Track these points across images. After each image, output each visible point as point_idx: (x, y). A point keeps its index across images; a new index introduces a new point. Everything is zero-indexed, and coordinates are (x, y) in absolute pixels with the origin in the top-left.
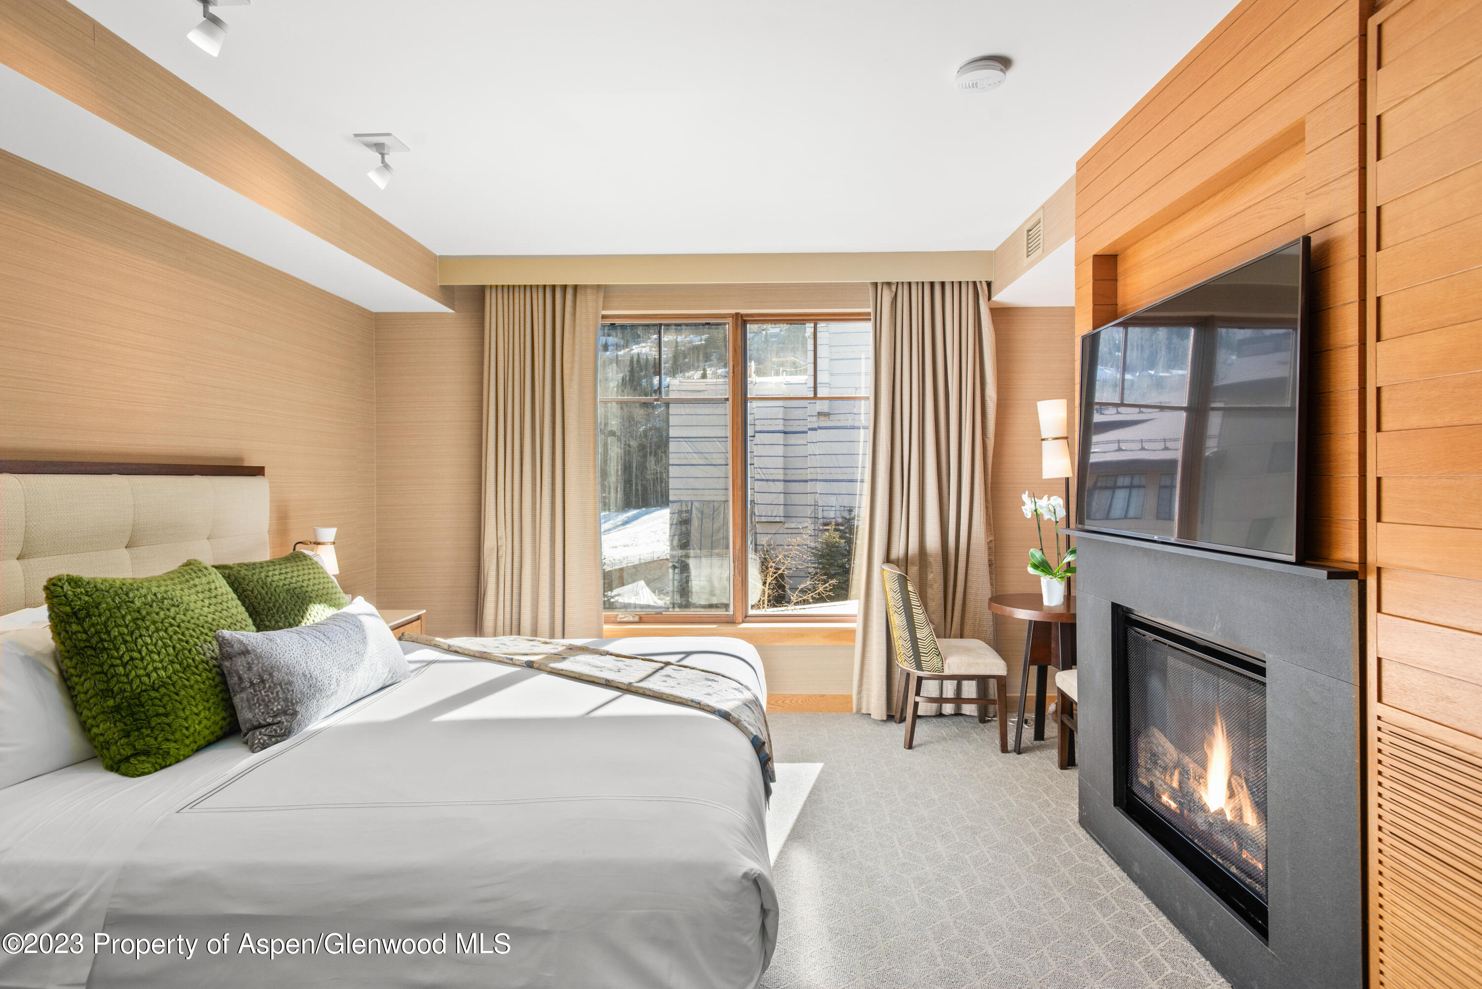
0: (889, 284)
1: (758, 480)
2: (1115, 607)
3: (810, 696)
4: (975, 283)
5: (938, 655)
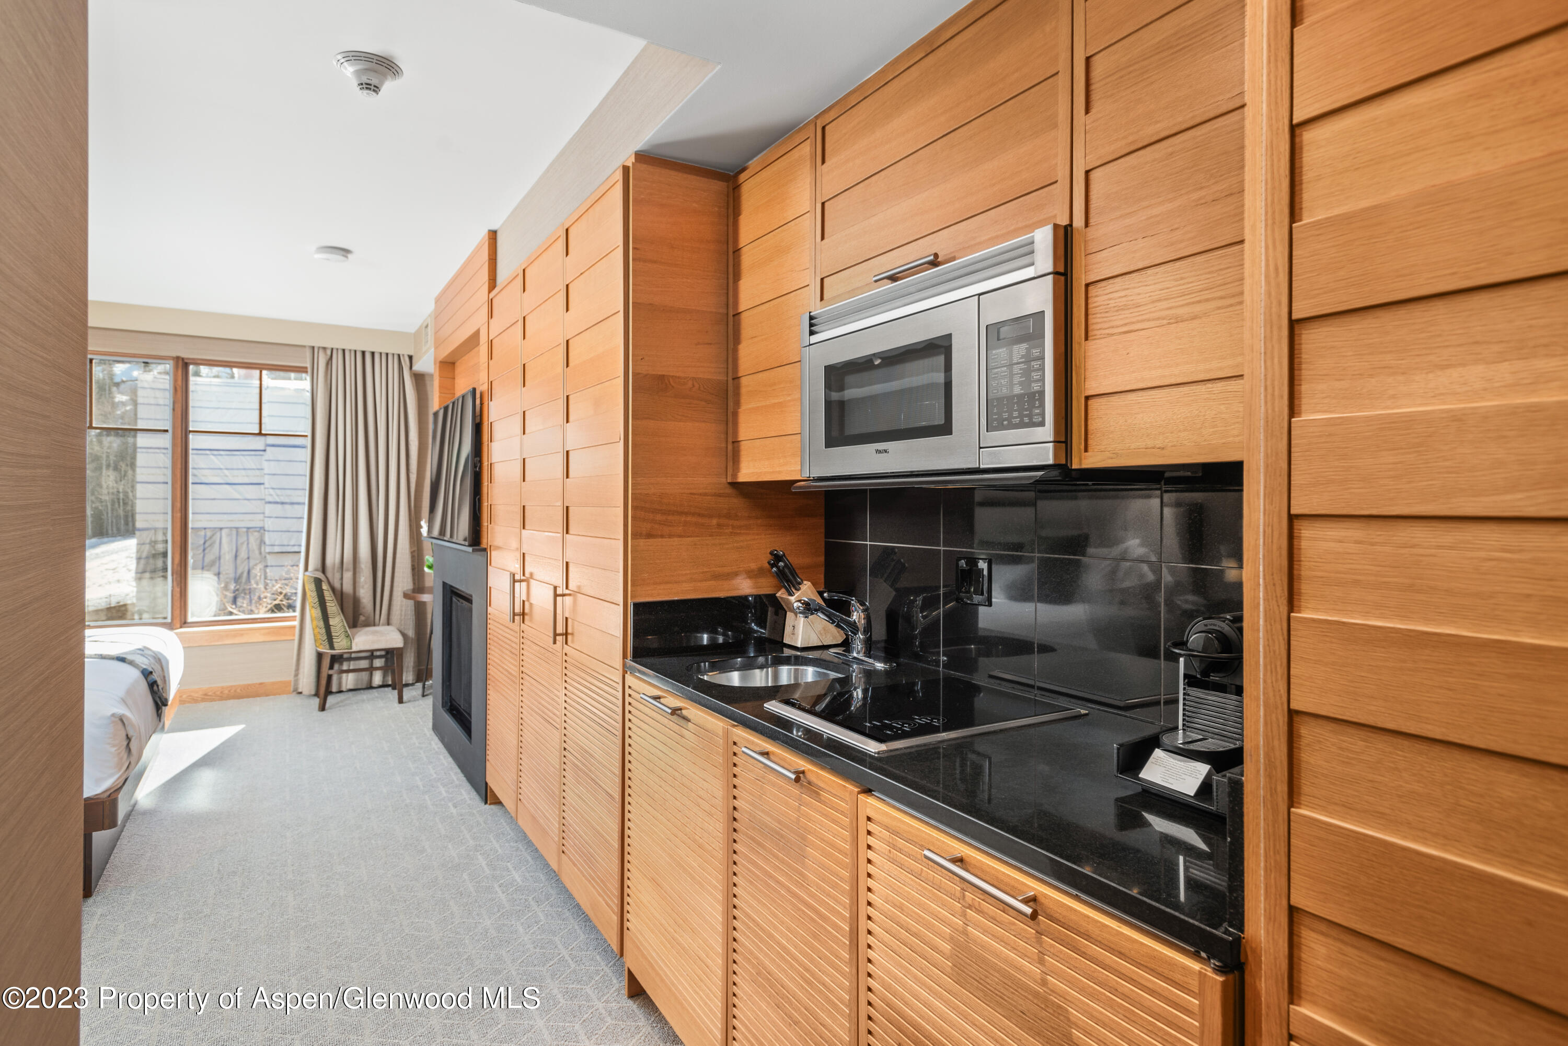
0: (325, 349)
1: (270, 503)
2: (444, 584)
3: (249, 685)
4: (399, 356)
5: (348, 636)
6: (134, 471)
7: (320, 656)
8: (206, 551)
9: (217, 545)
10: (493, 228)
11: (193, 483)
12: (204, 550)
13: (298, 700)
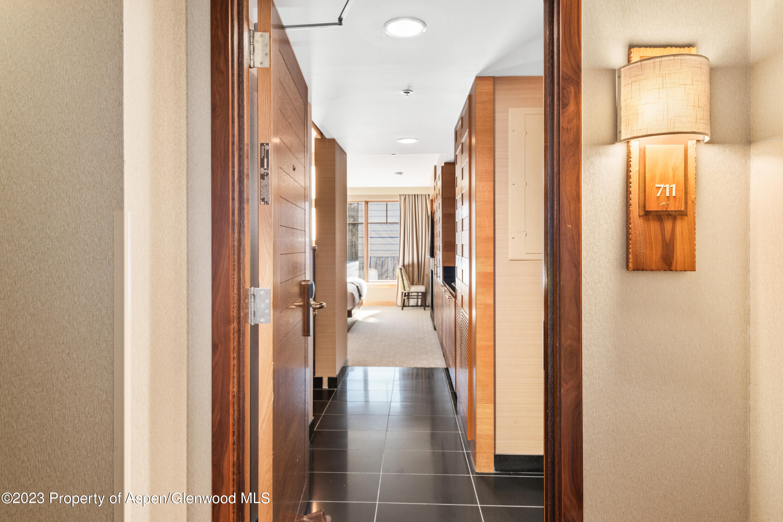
0: (404, 195)
3: (384, 302)
4: (425, 195)
5: (409, 287)
6: (358, 232)
7: (402, 293)
8: (383, 267)
9: (387, 265)
10: (435, 165)
11: (370, 237)
12: (382, 266)
13: (397, 307)
